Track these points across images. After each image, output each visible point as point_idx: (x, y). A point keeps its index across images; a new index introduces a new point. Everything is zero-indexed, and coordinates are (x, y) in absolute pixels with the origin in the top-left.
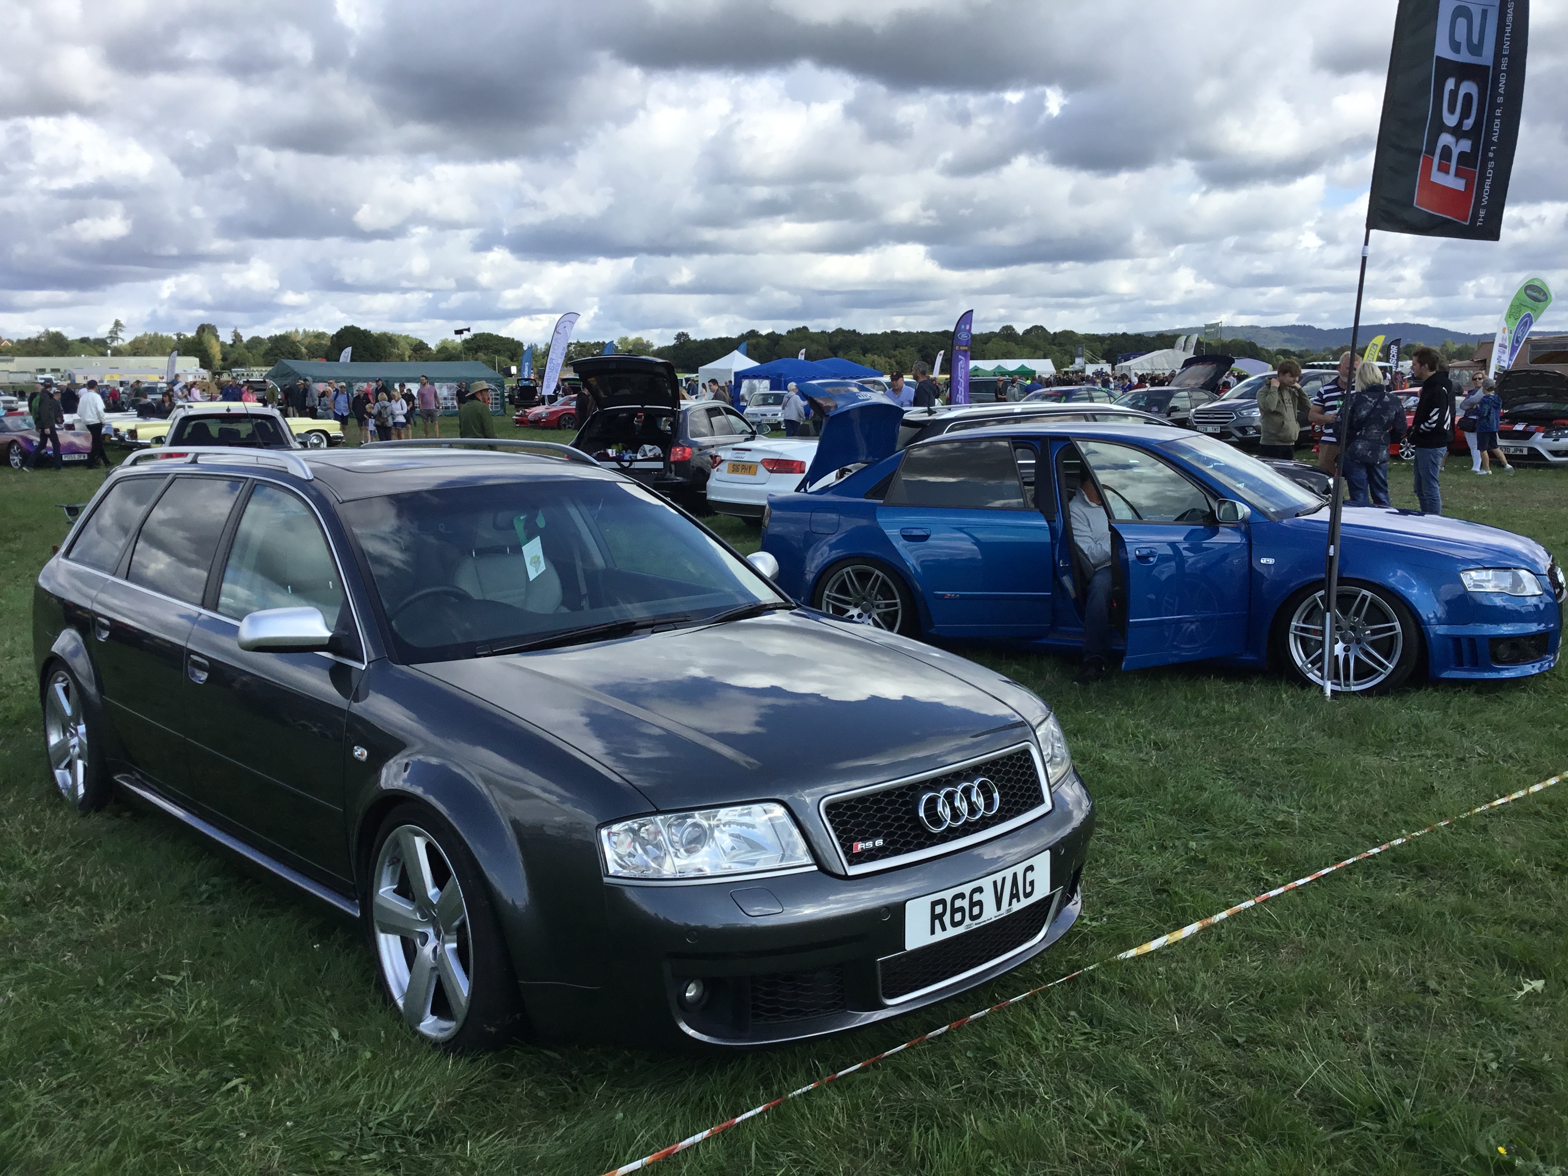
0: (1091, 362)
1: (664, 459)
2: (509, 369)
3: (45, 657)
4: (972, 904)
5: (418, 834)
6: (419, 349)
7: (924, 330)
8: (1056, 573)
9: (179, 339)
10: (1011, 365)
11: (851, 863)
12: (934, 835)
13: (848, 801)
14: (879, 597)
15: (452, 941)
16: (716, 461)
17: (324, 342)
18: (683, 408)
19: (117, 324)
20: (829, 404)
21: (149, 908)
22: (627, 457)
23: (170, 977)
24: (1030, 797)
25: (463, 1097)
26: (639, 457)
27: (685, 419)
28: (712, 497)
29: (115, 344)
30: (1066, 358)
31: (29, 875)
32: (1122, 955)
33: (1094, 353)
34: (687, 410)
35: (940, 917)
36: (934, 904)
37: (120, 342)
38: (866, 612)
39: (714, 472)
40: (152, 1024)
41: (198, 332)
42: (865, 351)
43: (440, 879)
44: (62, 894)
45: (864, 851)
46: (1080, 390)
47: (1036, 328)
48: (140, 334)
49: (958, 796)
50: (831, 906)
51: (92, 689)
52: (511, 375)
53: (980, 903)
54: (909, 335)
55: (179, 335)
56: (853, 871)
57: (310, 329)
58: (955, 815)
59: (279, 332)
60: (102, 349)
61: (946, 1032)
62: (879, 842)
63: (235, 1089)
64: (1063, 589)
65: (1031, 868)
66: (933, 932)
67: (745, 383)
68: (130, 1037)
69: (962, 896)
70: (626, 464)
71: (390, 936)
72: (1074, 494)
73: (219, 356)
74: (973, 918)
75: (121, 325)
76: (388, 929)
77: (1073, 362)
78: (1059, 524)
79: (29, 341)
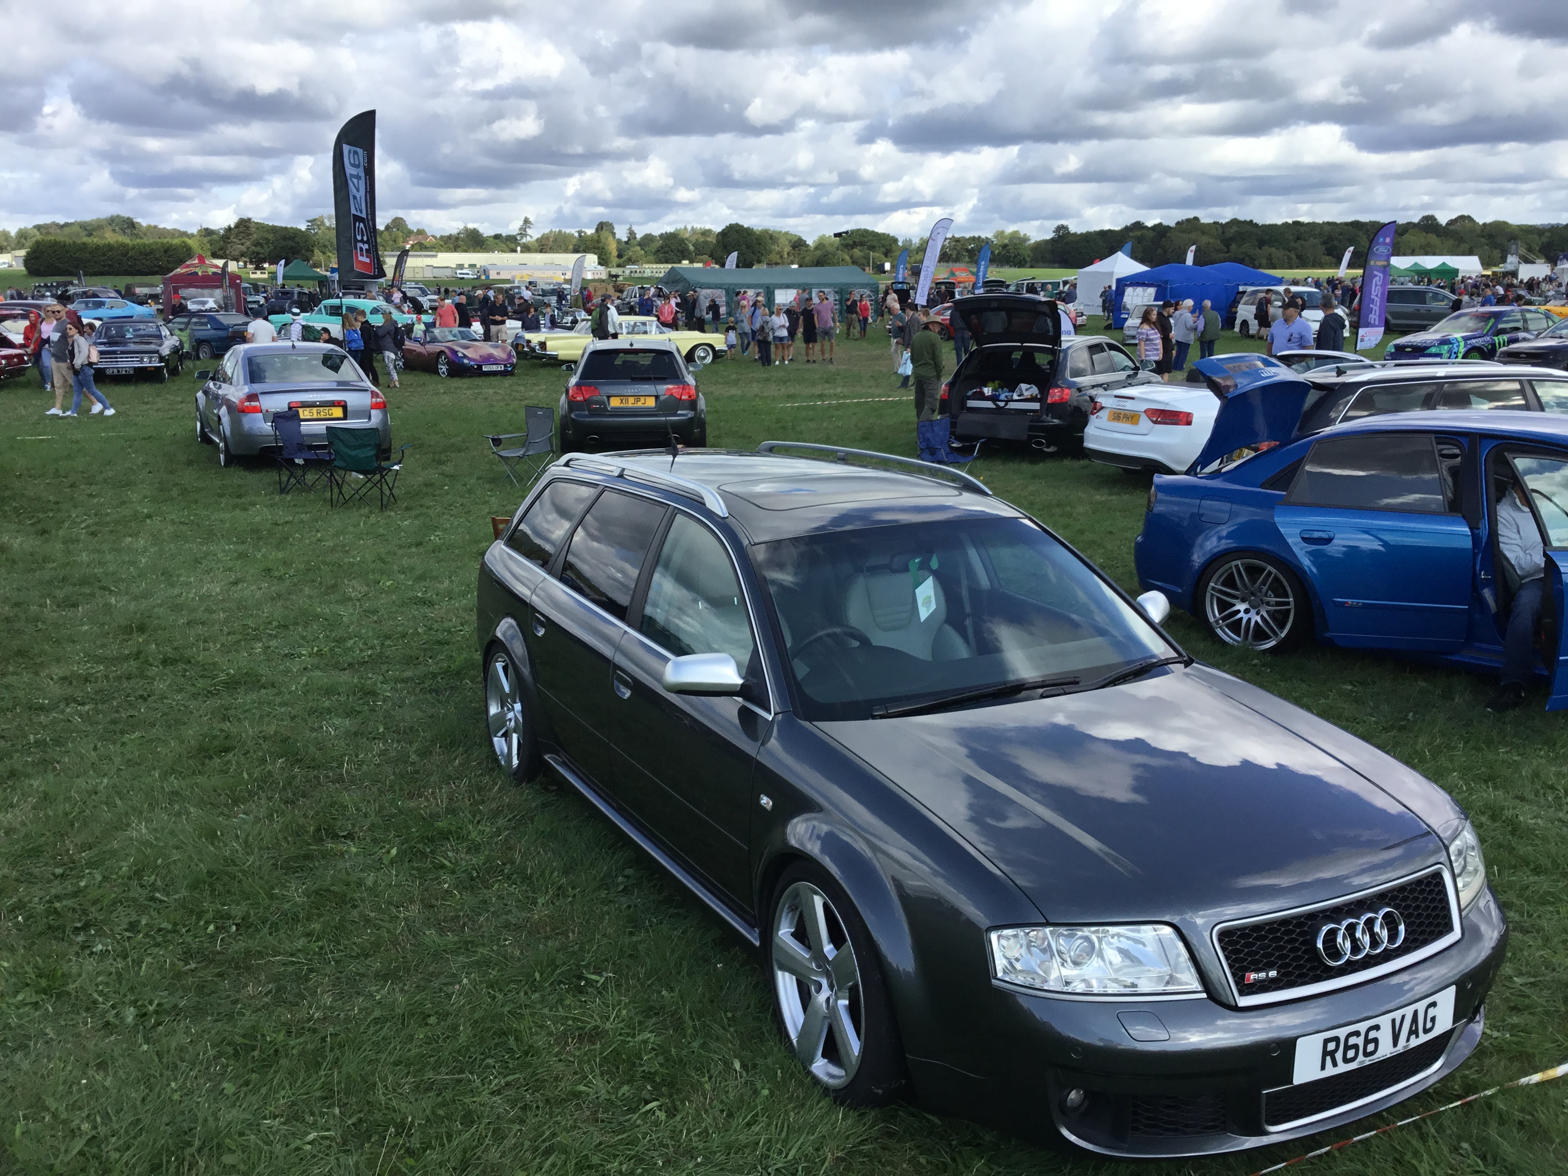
0: (1527, 261)
1: (1041, 400)
2: (883, 265)
3: (488, 638)
4: (1367, 1041)
5: (817, 893)
6: (798, 244)
7: (1331, 220)
8: (1476, 586)
9: (580, 236)
10: (1431, 262)
11: (1242, 993)
12: (1332, 968)
13: (1242, 928)
14: (1270, 593)
15: (844, 998)
16: (1097, 408)
17: (709, 239)
18: (1064, 346)
19: (526, 221)
20: (1229, 383)
21: (574, 896)
22: (1003, 397)
23: (594, 977)
24: (1438, 924)
25: (850, 1153)
26: (1015, 397)
27: (1065, 358)
28: (1089, 444)
29: (524, 240)
30: (1497, 253)
31: (474, 849)
32: (1524, 1080)
33: (1530, 250)
34: (1069, 348)
35: (1332, 1054)
36: (1326, 1041)
37: (528, 238)
38: (1254, 607)
39: (1093, 418)
40: (580, 1028)
41: (597, 230)
42: (1261, 243)
43: (836, 939)
44: (503, 870)
45: (1257, 981)
46: (1513, 311)
47: (1462, 218)
48: (547, 231)
49: (1360, 929)
50: (1219, 1035)
51: (526, 671)
52: (885, 272)
53: (1376, 1041)
54: (1313, 225)
55: (580, 232)
56: (1244, 1001)
57: (698, 226)
58: (1356, 948)
59: (670, 229)
60: (513, 246)
61: (1326, 1153)
62: (1273, 974)
63: (652, 1112)
64: (1482, 601)
65: (1434, 1004)
66: (1323, 1067)
67: (1129, 291)
68: (562, 1039)
69: (1357, 1034)
70: (1002, 404)
71: (787, 974)
72: (1504, 495)
73: (615, 253)
74: (1366, 1054)
75: (530, 223)
76: (783, 968)
77: (1504, 260)
78: (1484, 531)
79: (450, 237)
